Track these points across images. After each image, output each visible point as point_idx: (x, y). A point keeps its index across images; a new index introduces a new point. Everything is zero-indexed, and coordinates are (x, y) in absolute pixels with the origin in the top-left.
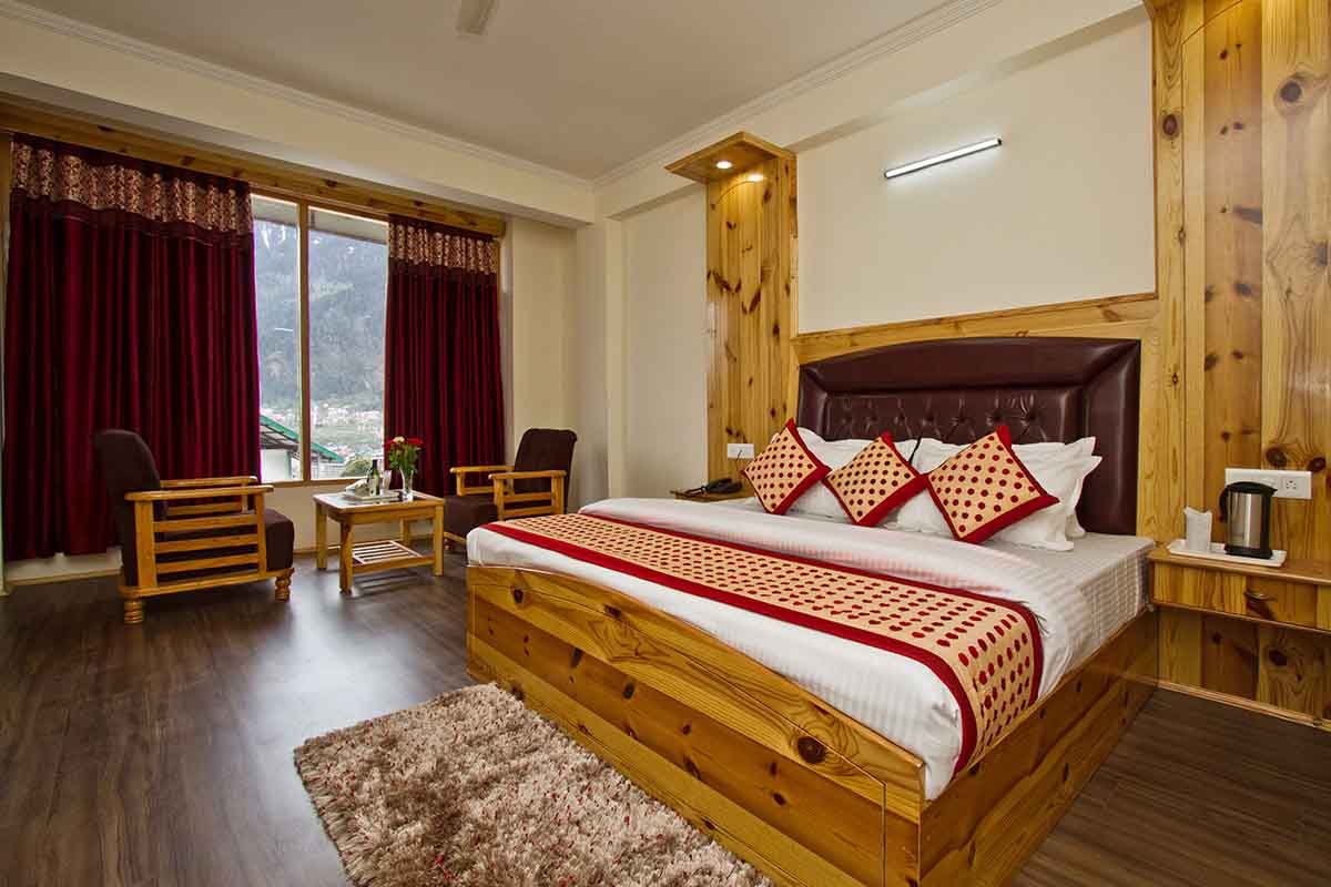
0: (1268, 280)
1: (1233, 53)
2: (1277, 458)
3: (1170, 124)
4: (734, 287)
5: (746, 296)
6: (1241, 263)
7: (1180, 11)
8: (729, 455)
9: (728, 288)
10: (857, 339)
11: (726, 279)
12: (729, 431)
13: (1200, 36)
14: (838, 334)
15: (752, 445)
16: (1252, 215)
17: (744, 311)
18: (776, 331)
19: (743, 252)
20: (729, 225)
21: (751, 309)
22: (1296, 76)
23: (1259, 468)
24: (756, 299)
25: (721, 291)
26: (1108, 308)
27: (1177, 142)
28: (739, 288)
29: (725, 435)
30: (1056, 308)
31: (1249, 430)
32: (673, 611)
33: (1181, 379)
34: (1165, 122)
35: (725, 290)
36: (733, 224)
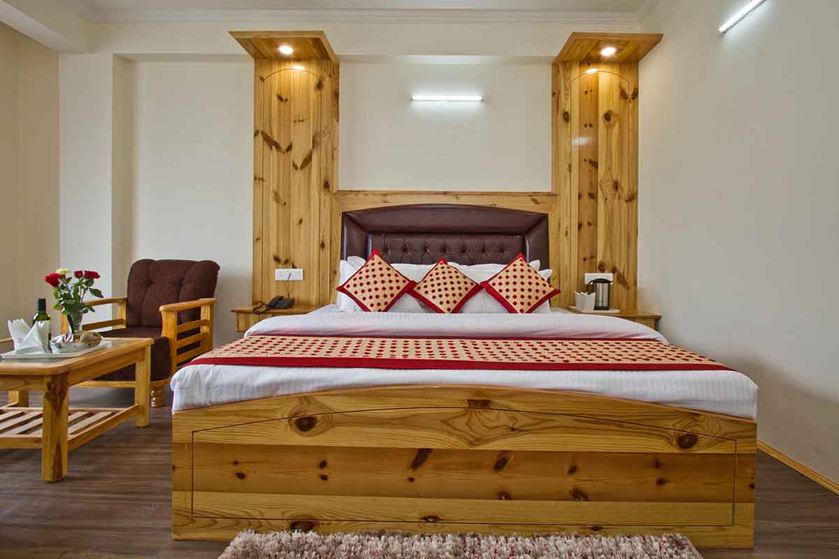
0: (600, 193)
1: (589, 93)
2: (602, 269)
3: (566, 115)
4: (284, 147)
5: (298, 156)
6: (591, 184)
7: (571, 67)
8: (277, 278)
9: (278, 147)
10: (388, 198)
11: (275, 139)
12: (277, 259)
13: (577, 80)
14: (374, 193)
15: (302, 270)
16: (595, 164)
17: (295, 167)
18: (326, 185)
19: (295, 122)
20: (280, 98)
21: (302, 167)
22: (609, 111)
23: (596, 272)
24: (307, 161)
25: (271, 149)
26: (534, 196)
27: (569, 124)
28: (290, 148)
29: (273, 262)
30: (508, 194)
31: (593, 257)
32: (549, 387)
33: (569, 233)
34: (564, 115)
35: (274, 147)
36: (284, 97)
